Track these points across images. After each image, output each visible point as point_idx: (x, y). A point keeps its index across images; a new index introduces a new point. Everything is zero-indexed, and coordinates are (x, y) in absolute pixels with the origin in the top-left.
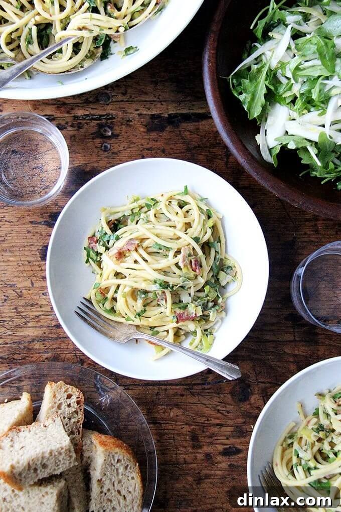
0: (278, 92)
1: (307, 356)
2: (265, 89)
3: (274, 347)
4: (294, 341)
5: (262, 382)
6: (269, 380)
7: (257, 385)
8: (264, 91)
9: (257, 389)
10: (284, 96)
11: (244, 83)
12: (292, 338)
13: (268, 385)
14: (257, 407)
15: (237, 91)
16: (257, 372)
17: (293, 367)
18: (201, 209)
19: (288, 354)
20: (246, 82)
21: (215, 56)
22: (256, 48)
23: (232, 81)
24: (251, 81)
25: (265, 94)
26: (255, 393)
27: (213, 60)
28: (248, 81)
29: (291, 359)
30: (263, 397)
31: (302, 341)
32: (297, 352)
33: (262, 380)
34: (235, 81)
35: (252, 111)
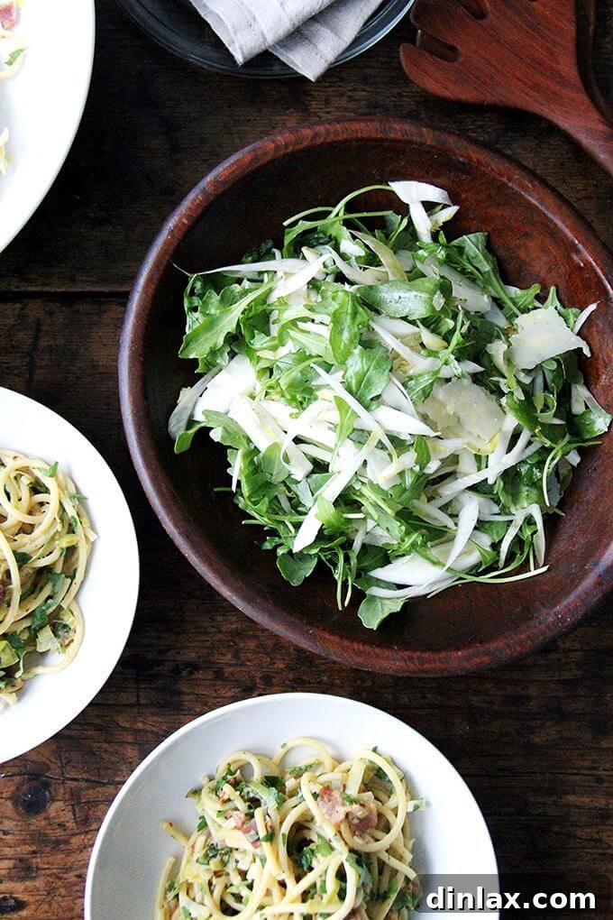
0: (252, 342)
1: (160, 733)
2: (235, 326)
3: (97, 716)
4: (138, 705)
5: (73, 779)
6: (85, 776)
7: (63, 782)
8: (231, 328)
9: (62, 791)
10: (258, 354)
11: (210, 297)
12: (134, 700)
13: (83, 784)
14: (59, 825)
15: (190, 303)
16: (65, 761)
17: (131, 752)
18: (64, 510)
19: (125, 729)
20: (215, 298)
21: (185, 229)
22: (273, 257)
23: (194, 282)
24: (222, 300)
25: (229, 333)
26: (58, 798)
27: (179, 234)
28: (219, 297)
29: (129, 739)
30: (73, 806)
31: (152, 704)
32: (140, 725)
33: (72, 775)
34: (199, 285)
35: (193, 345)
